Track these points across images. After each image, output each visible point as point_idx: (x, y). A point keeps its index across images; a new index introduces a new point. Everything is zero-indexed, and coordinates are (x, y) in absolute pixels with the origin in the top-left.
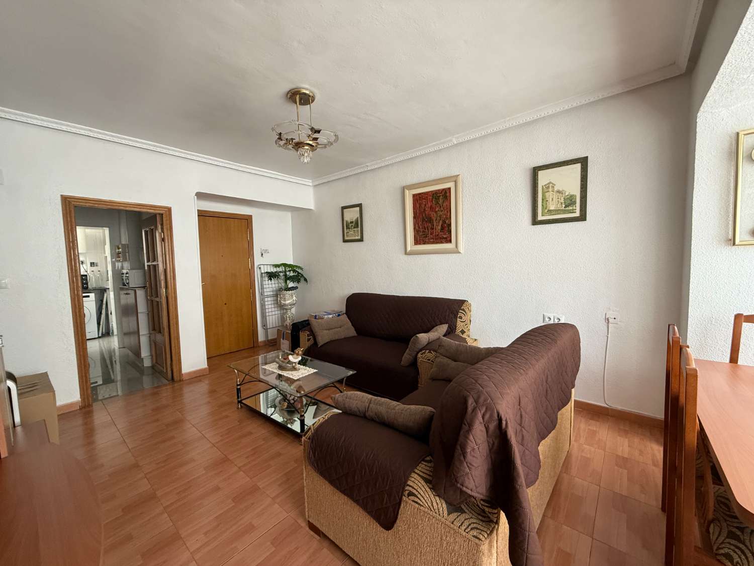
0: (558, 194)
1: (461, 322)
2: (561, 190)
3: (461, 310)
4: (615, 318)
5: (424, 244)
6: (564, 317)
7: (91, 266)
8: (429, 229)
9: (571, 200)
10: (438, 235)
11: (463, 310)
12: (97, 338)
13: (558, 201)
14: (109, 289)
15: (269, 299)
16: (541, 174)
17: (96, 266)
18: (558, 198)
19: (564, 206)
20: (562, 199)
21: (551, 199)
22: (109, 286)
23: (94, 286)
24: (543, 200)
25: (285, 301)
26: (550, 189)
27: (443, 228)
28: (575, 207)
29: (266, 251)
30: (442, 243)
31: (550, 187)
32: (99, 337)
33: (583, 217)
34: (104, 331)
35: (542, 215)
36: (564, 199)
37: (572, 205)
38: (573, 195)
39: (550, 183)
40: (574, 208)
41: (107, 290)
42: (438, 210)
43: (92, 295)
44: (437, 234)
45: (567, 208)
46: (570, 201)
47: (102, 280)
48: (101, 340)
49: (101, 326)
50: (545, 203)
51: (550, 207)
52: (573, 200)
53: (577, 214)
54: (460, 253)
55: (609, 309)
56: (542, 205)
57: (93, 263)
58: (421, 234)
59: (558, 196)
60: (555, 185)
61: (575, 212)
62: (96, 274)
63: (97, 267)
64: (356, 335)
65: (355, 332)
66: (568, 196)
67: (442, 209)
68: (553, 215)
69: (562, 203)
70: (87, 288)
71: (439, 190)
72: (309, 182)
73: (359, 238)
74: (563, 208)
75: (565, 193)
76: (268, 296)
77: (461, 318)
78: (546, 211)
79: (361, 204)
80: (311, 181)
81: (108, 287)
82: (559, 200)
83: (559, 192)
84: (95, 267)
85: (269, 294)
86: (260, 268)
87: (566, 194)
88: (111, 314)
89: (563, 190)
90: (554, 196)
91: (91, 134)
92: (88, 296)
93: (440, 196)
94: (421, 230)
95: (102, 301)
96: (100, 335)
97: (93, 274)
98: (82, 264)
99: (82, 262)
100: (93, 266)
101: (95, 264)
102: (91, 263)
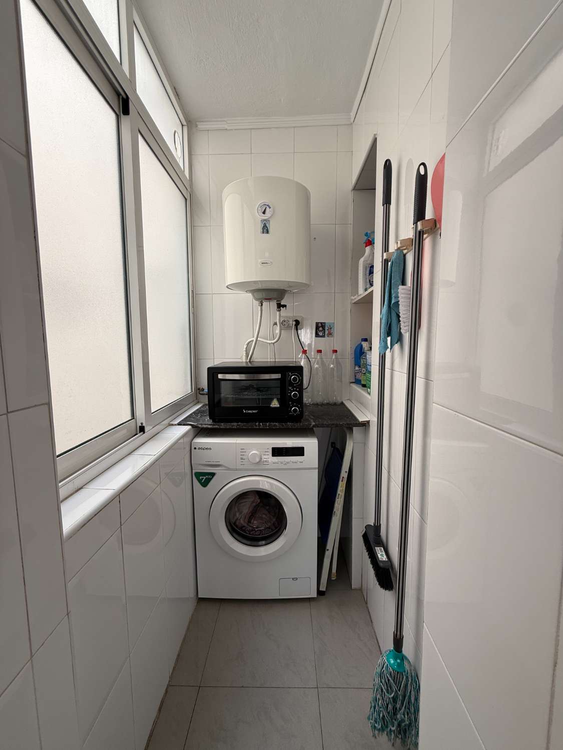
12: (313, 599)
14: (364, 425)
17: (330, 334)
34: (334, 570)
41: (355, 429)
43: (311, 445)
92: (299, 451)
96: (323, 587)
97: (320, 362)
98: (297, 330)
99: (297, 323)
100: (321, 334)
101: (326, 328)
102: (317, 324)
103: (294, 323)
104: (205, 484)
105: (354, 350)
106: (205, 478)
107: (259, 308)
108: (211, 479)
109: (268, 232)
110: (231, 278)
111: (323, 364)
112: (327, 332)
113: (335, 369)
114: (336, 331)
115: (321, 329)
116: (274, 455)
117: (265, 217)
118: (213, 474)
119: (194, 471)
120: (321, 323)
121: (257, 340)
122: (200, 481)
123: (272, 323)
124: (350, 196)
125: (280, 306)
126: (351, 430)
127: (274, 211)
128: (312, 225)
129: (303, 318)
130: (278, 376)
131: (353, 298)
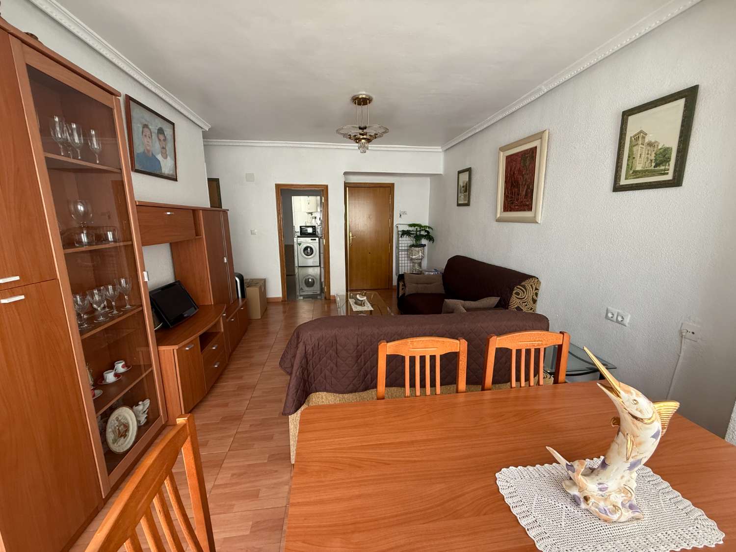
0: (649, 148)
1: (517, 298)
2: (653, 141)
3: (522, 286)
4: (693, 333)
5: (511, 211)
6: (629, 316)
8: (516, 194)
9: (664, 156)
10: (522, 202)
11: (524, 287)
13: (648, 158)
15: (403, 253)
16: (631, 119)
18: (648, 154)
19: (653, 164)
20: (653, 155)
21: (639, 155)
24: (629, 157)
25: (412, 256)
26: (640, 142)
27: (526, 195)
28: (669, 165)
29: (405, 213)
30: (524, 210)
31: (640, 139)
33: (677, 181)
35: (626, 179)
36: (655, 154)
37: (664, 164)
38: (668, 148)
39: (641, 132)
40: (667, 167)
42: (525, 174)
43: (317, 239)
44: (522, 200)
45: (658, 168)
46: (662, 158)
50: (631, 161)
51: (636, 167)
52: (667, 156)
53: (669, 177)
54: (538, 223)
55: (689, 318)
56: (628, 165)
58: (509, 200)
59: (648, 151)
60: (646, 134)
61: (667, 174)
64: (444, 293)
65: (444, 290)
66: (661, 150)
67: (528, 172)
68: (638, 178)
69: (651, 161)
70: (315, 234)
71: (527, 150)
72: (439, 149)
73: (466, 202)
74: (652, 168)
75: (658, 146)
76: (402, 251)
77: (518, 294)
78: (631, 172)
79: (470, 168)
80: (440, 147)
82: (649, 156)
83: (650, 144)
85: (403, 248)
86: (397, 227)
87: (660, 147)
89: (657, 142)
90: (644, 151)
91: (287, 145)
92: (315, 240)
93: (527, 157)
94: (510, 196)
109: (309, 204)
116: (311, 240)
118: (301, 243)
119: (298, 243)
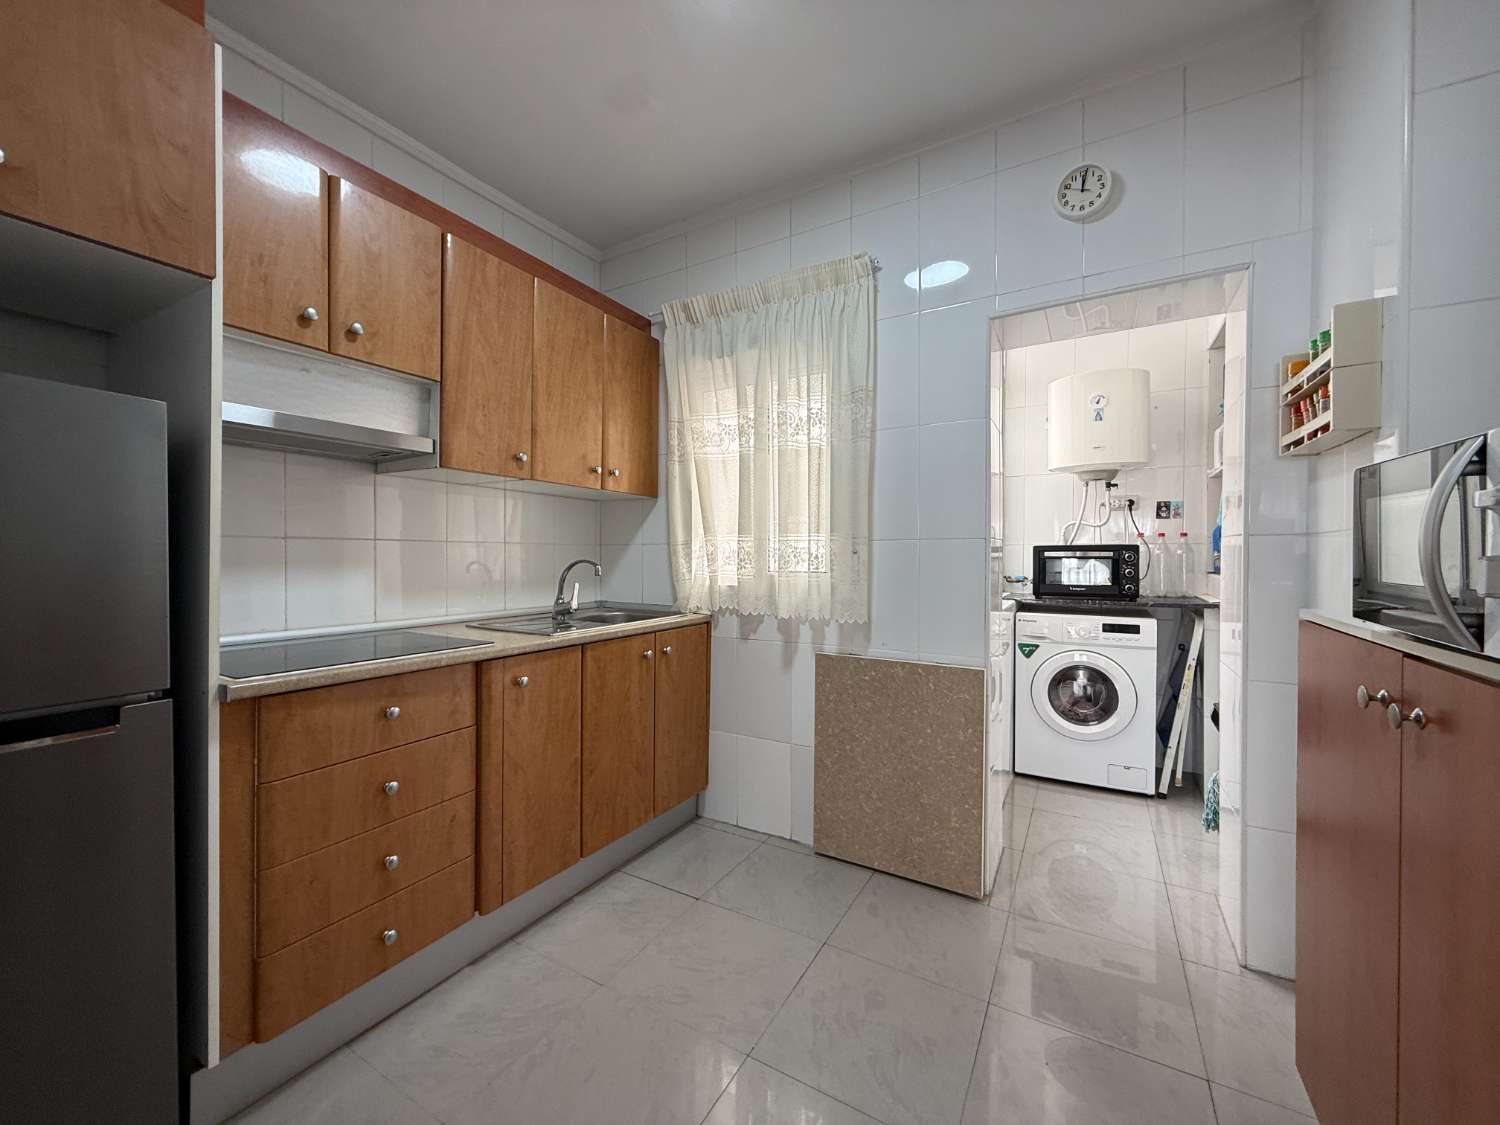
7: (1158, 516)
12: (1151, 797)
14: (1216, 606)
17: (1177, 515)
22: (1217, 596)
23: (1162, 590)
32: (1159, 796)
34: (1179, 775)
41: (1207, 612)
43: (1149, 626)
47: (1191, 570)
48: (1163, 808)
49: (1171, 753)
57: (1167, 505)
62: (1172, 548)
63: (1178, 520)
70: (1135, 595)
81: (1211, 600)
84: (1172, 519)
88: (1215, 717)
92: (1135, 629)
95: (1184, 650)
96: (1164, 789)
97: (1162, 547)
98: (1131, 510)
99: (1131, 503)
100: (1164, 515)
101: (1172, 508)
102: (1159, 504)
103: (1128, 503)
104: (1028, 655)
105: (1212, 532)
106: (1029, 650)
107: (1084, 488)
108: (1034, 651)
109: (1101, 419)
110: (1055, 462)
111: (1167, 550)
112: (1172, 512)
113: (1184, 555)
114: (1186, 511)
115: (1163, 509)
116: (1104, 630)
117: (1098, 406)
118: (1037, 646)
119: (1017, 643)
120: (1165, 502)
121: (1080, 524)
122: (1023, 652)
123: (1099, 504)
124: (1207, 355)
125: (1109, 485)
126: (1201, 616)
127: (1108, 402)
128: (1152, 395)
129: (1138, 497)
130: (1111, 554)
131: (1209, 471)
